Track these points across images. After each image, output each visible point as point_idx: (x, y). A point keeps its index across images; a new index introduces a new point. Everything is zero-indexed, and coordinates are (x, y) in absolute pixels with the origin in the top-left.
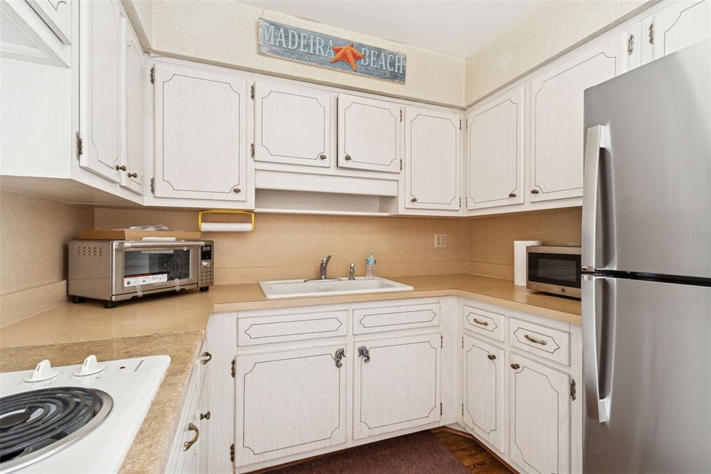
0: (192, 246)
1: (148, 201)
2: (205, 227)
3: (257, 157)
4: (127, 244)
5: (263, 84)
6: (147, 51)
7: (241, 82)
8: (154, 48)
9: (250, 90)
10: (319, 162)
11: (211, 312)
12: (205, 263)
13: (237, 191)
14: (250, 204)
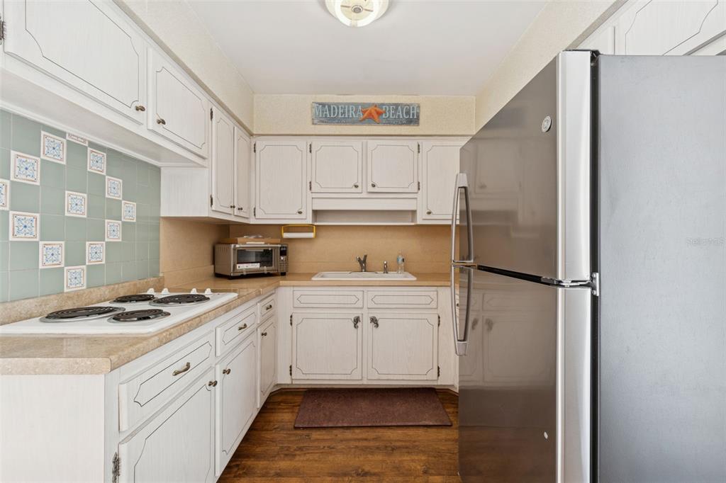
0: (275, 247)
1: (253, 221)
2: (286, 235)
3: (313, 190)
4: (237, 246)
5: (317, 143)
6: (251, 135)
7: (302, 143)
8: (255, 133)
9: (309, 147)
10: (354, 190)
11: (279, 286)
12: (282, 258)
13: (300, 213)
14: (309, 221)
